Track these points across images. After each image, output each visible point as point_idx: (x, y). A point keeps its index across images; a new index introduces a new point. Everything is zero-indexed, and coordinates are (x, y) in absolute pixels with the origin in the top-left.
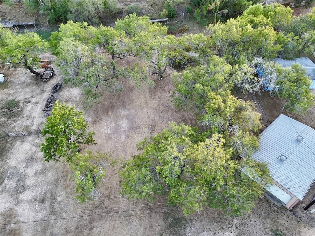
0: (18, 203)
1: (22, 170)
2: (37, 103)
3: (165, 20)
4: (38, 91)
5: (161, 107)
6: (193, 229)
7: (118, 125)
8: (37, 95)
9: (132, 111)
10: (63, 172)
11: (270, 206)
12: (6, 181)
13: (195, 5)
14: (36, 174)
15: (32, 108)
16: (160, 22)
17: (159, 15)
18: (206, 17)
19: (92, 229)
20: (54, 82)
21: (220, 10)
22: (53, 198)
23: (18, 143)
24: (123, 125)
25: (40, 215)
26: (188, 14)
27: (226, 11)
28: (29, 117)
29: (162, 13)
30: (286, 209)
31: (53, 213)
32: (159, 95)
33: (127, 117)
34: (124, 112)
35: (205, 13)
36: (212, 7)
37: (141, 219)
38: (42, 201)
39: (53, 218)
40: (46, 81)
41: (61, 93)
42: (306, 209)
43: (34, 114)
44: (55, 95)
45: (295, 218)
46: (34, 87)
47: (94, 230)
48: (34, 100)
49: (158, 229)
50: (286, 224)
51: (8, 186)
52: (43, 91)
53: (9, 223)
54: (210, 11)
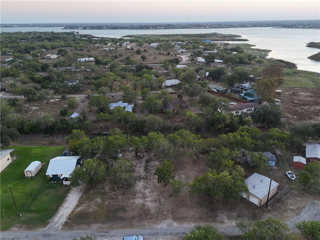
0: (145, 201)
1: (143, 191)
2: (140, 167)
3: (194, 132)
4: (139, 162)
5: (199, 170)
6: (219, 212)
7: (180, 177)
8: (139, 164)
9: (186, 171)
10: (161, 192)
11: (251, 206)
12: (137, 194)
13: (211, 125)
14: (149, 192)
15: (139, 169)
16: (194, 133)
17: (191, 130)
18: (217, 131)
19: (178, 210)
20: (145, 158)
21: (224, 128)
22: (159, 200)
23: (137, 182)
24: (183, 177)
25: (156, 205)
26: (207, 130)
27: (228, 129)
28: (139, 172)
29: (193, 129)
30: (258, 207)
31: (161, 205)
32: (198, 165)
33: (184, 174)
34: (182, 172)
35: (216, 129)
36: (220, 126)
37: (198, 208)
38: (155, 201)
39: (162, 207)
40: (142, 158)
41: (150, 163)
42: (266, 207)
43: (140, 171)
44: (148, 164)
45: (262, 210)
46: (137, 161)
47: (179, 210)
48: (138, 166)
49: (205, 211)
50: (258, 212)
51: (139, 196)
52: (141, 162)
53: (144, 207)
54: (219, 129)
